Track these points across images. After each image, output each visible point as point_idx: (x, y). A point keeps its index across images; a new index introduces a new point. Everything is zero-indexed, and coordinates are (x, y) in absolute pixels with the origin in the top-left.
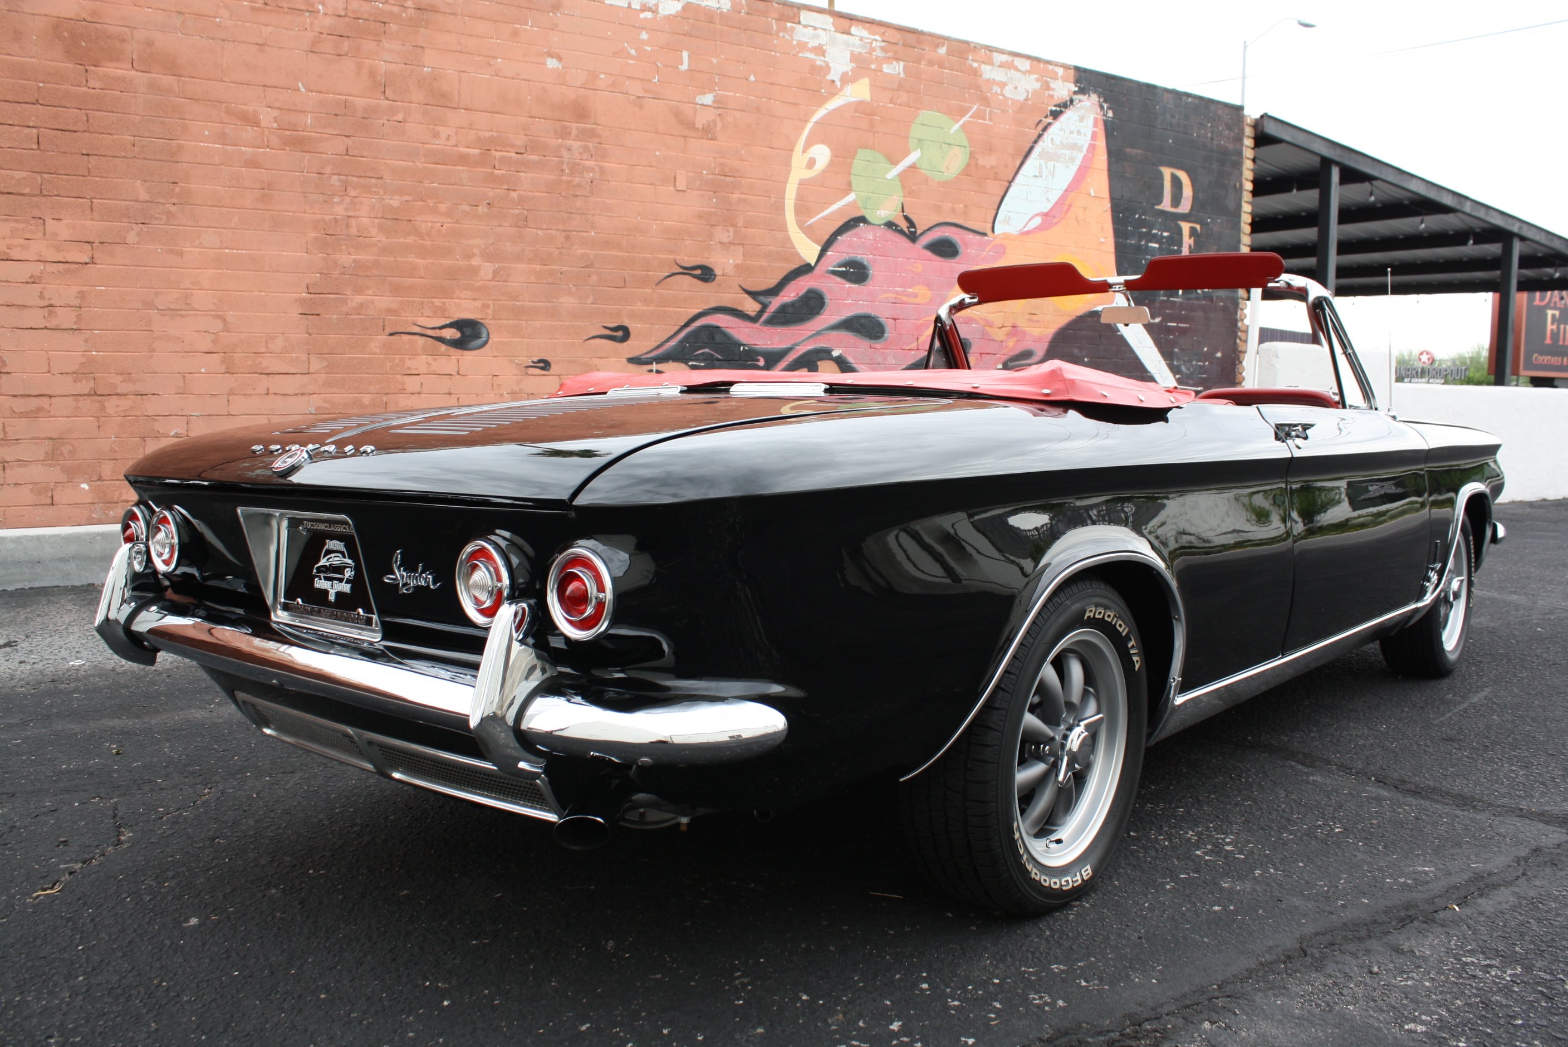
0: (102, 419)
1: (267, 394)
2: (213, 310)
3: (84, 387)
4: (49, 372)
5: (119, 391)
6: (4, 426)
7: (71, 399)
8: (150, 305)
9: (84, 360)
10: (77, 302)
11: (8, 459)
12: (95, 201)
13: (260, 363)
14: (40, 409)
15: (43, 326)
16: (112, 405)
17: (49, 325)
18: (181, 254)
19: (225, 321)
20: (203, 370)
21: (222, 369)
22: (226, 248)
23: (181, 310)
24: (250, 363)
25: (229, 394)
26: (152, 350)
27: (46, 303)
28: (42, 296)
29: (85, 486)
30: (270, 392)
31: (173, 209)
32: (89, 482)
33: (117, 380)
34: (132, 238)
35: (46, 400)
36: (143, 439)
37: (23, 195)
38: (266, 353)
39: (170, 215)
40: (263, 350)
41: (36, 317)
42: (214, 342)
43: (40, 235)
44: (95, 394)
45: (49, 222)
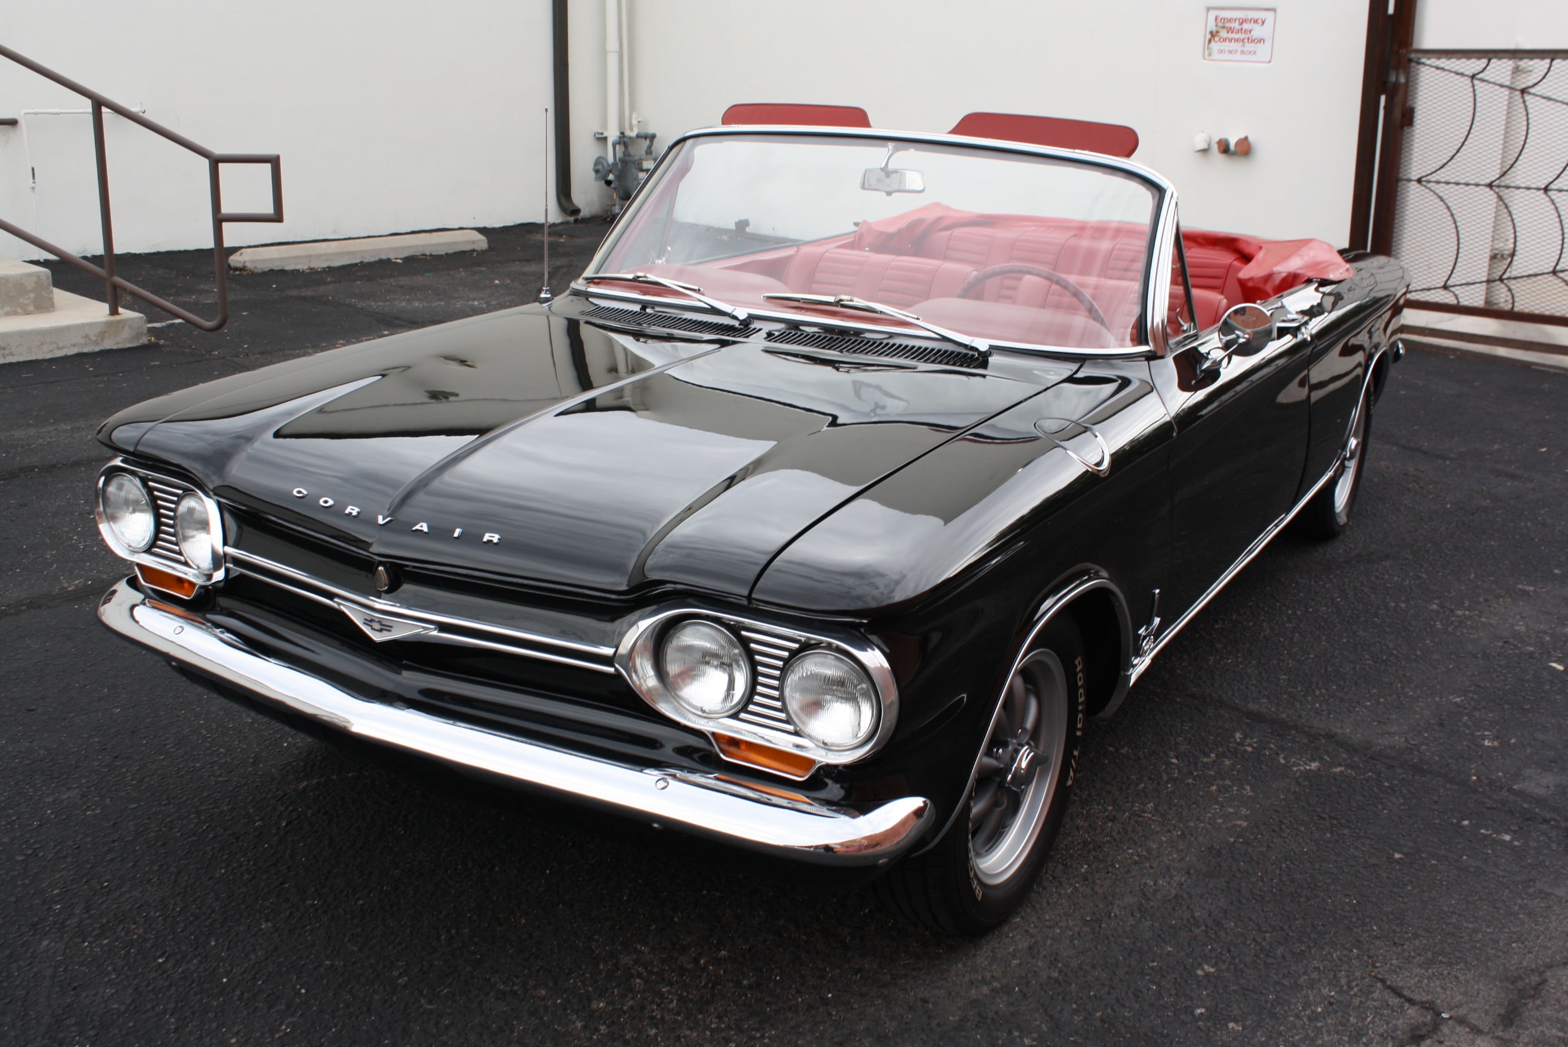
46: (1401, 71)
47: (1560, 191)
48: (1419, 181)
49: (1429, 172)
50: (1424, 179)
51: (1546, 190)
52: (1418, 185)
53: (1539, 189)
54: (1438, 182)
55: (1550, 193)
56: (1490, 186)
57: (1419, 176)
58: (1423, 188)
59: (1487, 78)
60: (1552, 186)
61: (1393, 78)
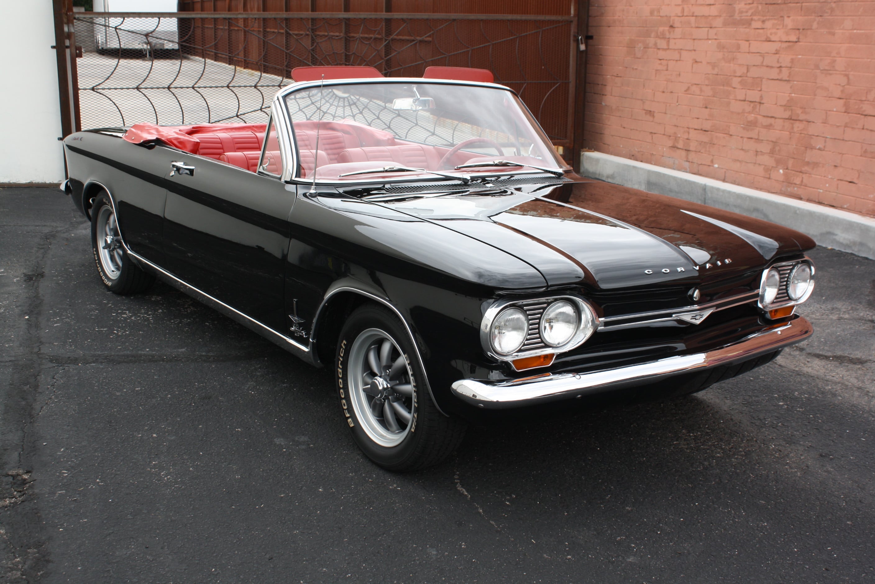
0: (792, 134)
1: (863, 129)
2: (843, 71)
3: (787, 114)
4: (776, 104)
5: (800, 118)
6: (759, 132)
7: (782, 120)
8: (817, 67)
9: (788, 98)
10: (789, 65)
11: (758, 150)
12: (804, 4)
13: (862, 108)
14: (771, 125)
15: (776, 78)
16: (798, 126)
17: (779, 78)
18: (833, 34)
19: (848, 79)
20: (835, 110)
21: (843, 109)
22: (855, 29)
23: (830, 70)
24: (857, 107)
25: (846, 126)
26: (815, 95)
27: (779, 65)
28: (778, 62)
29: (781, 171)
30: (865, 127)
31: (833, 5)
32: (784, 169)
33: (799, 111)
34: (815, 25)
35: (773, 119)
36: (806, 148)
37: (778, 4)
38: (865, 101)
39: (832, 10)
40: (864, 99)
41: (774, 73)
42: (842, 91)
43: (781, 26)
44: (791, 119)
45: (786, 18)
46: (71, 25)
47: (176, 88)
48: (93, 89)
49: (97, 84)
50: (95, 88)
51: (169, 88)
52: (92, 92)
53: (164, 88)
54: (104, 89)
55: (171, 90)
56: (138, 88)
57: (91, 86)
58: (95, 93)
59: (122, 28)
60: (172, 86)
61: (66, 29)
